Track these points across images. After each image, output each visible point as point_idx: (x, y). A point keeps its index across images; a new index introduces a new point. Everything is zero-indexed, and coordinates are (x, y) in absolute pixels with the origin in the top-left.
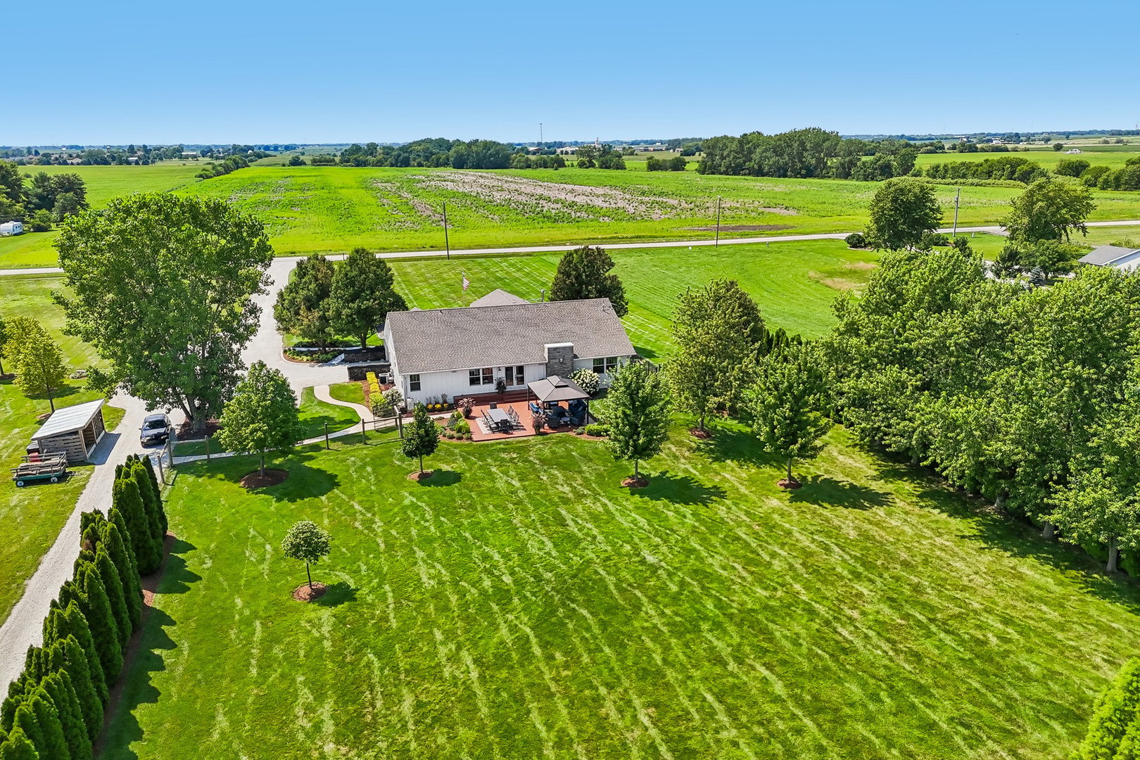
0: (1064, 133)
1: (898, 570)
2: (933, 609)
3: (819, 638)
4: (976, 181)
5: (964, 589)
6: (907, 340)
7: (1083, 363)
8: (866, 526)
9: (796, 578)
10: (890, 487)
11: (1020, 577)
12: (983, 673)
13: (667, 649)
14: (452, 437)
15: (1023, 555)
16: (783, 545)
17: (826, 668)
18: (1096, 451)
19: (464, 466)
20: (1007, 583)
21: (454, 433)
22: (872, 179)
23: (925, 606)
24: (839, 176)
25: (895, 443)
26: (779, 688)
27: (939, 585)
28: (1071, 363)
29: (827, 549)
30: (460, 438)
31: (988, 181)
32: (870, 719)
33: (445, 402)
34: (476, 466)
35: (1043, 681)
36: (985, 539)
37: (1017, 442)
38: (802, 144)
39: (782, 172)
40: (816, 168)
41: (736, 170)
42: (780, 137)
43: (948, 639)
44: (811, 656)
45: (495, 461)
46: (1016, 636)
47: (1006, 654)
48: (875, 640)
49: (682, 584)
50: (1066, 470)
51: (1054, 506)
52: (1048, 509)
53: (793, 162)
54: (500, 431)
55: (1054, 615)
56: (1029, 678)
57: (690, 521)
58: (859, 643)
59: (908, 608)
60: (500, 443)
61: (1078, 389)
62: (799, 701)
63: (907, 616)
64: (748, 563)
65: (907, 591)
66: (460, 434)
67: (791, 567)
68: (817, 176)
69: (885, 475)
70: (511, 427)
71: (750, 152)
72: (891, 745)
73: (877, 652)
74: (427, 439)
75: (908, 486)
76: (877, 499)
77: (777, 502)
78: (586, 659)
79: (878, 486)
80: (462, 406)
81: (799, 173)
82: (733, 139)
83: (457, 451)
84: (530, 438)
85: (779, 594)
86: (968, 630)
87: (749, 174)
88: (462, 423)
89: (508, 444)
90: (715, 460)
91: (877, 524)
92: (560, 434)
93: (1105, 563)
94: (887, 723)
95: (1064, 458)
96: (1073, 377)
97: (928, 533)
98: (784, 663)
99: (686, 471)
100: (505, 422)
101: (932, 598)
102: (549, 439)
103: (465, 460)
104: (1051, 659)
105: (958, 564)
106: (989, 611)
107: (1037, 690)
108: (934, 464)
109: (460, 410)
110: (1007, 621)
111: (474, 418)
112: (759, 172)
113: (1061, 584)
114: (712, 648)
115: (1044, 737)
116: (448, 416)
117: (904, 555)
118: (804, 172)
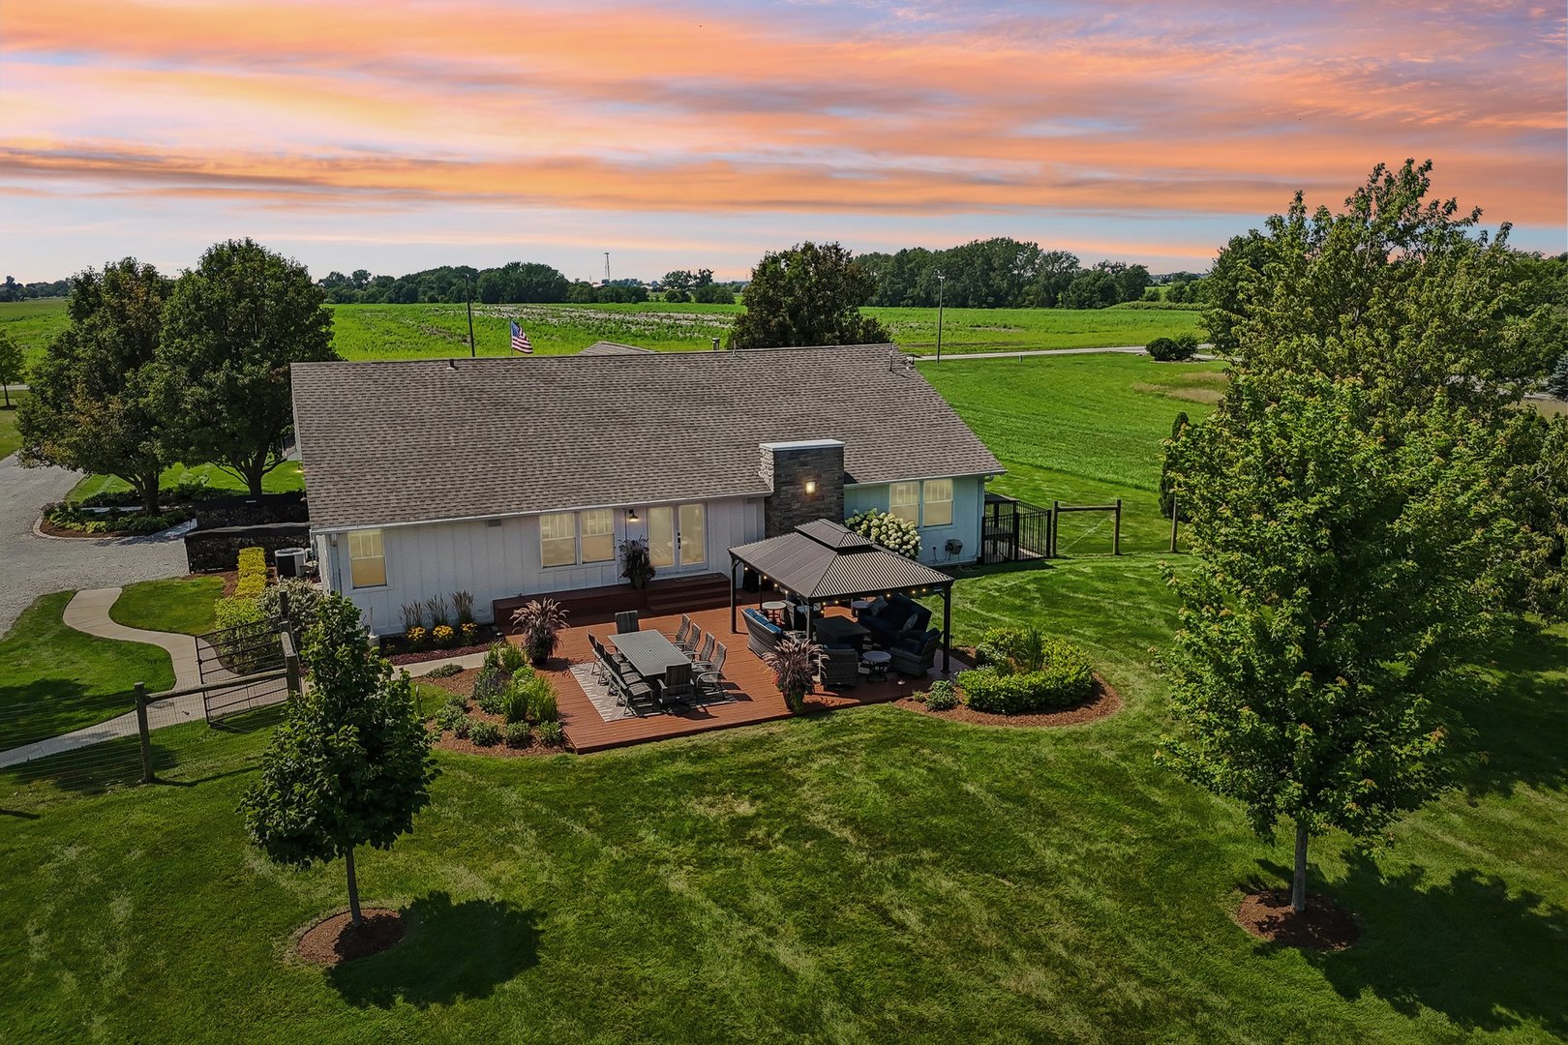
14: (489, 740)
19: (547, 872)
21: (498, 722)
22: (1090, 307)
24: (1043, 304)
30: (521, 742)
33: (466, 617)
34: (599, 870)
38: (988, 261)
39: (959, 301)
40: (1007, 294)
41: (894, 300)
42: (956, 252)
45: (676, 836)
53: (975, 286)
54: (662, 708)
60: (672, 756)
66: (522, 726)
68: (1010, 305)
70: (699, 693)
71: (913, 273)
74: (373, 770)
80: (521, 626)
81: (985, 302)
82: (887, 257)
83: (512, 797)
84: (776, 728)
87: (913, 305)
88: (526, 682)
89: (701, 756)
92: (876, 710)
100: (680, 674)
102: (842, 728)
103: (552, 839)
109: (518, 642)
111: (563, 665)
112: (928, 302)
116: (473, 661)
118: (991, 300)
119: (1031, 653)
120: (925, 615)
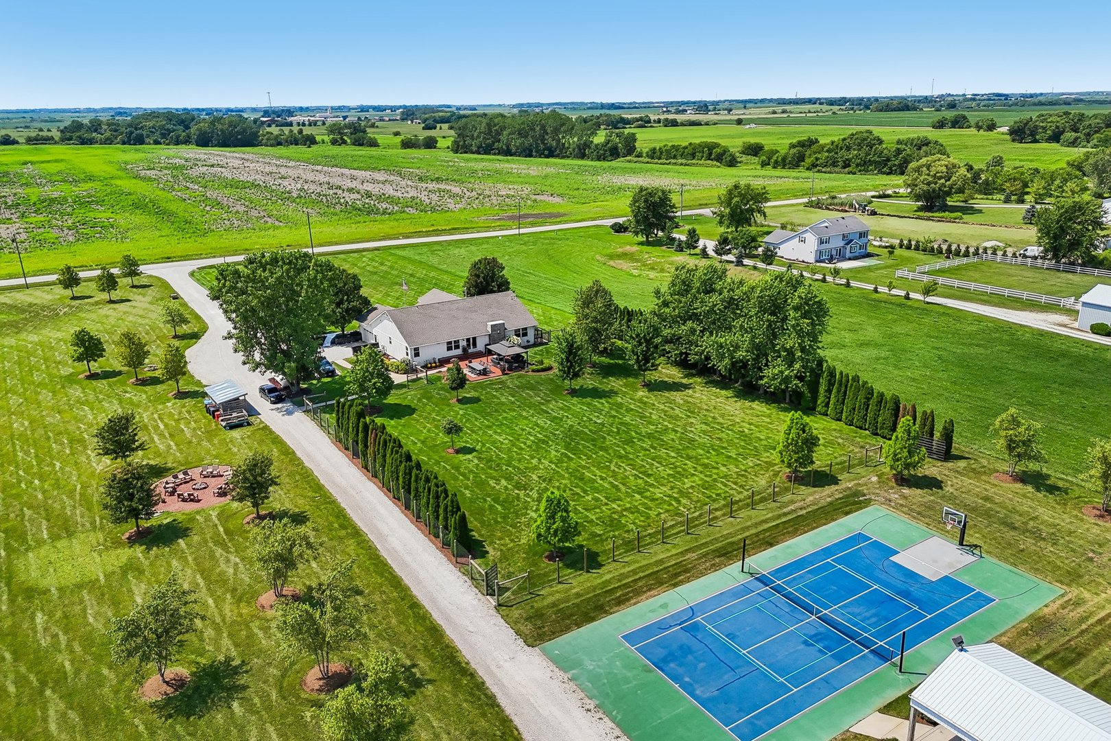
0: (742, 102)
1: (705, 413)
2: (722, 424)
3: (681, 439)
4: (684, 161)
5: (732, 416)
6: (695, 309)
7: (771, 314)
8: (686, 398)
9: (664, 420)
10: (691, 381)
11: (753, 409)
12: (745, 440)
13: (624, 449)
15: (753, 401)
16: (653, 409)
17: (688, 447)
18: (778, 351)
20: (748, 412)
22: (604, 159)
23: (718, 423)
24: (575, 157)
25: (692, 358)
26: (673, 454)
27: (722, 416)
28: (766, 315)
29: (673, 409)
31: (694, 161)
32: (708, 458)
33: (439, 361)
35: (766, 439)
36: (737, 397)
37: (747, 351)
38: (543, 127)
39: (527, 153)
40: (556, 149)
41: (487, 150)
43: (730, 432)
44: (681, 444)
45: (492, 389)
46: (754, 428)
47: (752, 434)
48: (703, 436)
49: (617, 428)
50: (767, 360)
51: (764, 376)
52: (761, 378)
53: (537, 143)
54: (482, 375)
55: (768, 420)
56: (761, 440)
57: (606, 405)
58: (697, 438)
59: (712, 425)
60: (487, 381)
61: (770, 325)
62: (682, 457)
63: (713, 427)
64: (641, 418)
65: (710, 419)
67: (660, 417)
68: (557, 156)
69: (686, 376)
70: (488, 372)
71: (499, 133)
72: (718, 463)
73: (705, 440)
75: (699, 380)
76: (687, 387)
77: (642, 393)
78: (594, 456)
79: (685, 381)
80: (451, 362)
81: (543, 154)
84: (501, 377)
85: (659, 426)
86: (737, 428)
87: (499, 154)
89: (491, 381)
90: (603, 378)
91: (690, 397)
92: (517, 373)
93: (785, 399)
94: (715, 458)
95: (766, 355)
96: (768, 320)
97: (713, 398)
98: (671, 447)
99: (592, 384)
100: (481, 369)
101: (721, 420)
102: (513, 376)
104: (767, 433)
105: (727, 407)
106: (744, 422)
107: (764, 443)
108: (714, 365)
110: (750, 424)
112: (508, 152)
113: (769, 409)
114: (642, 447)
115: (768, 454)
117: (705, 407)
118: (546, 152)
119: (541, 363)
120: (523, 357)
